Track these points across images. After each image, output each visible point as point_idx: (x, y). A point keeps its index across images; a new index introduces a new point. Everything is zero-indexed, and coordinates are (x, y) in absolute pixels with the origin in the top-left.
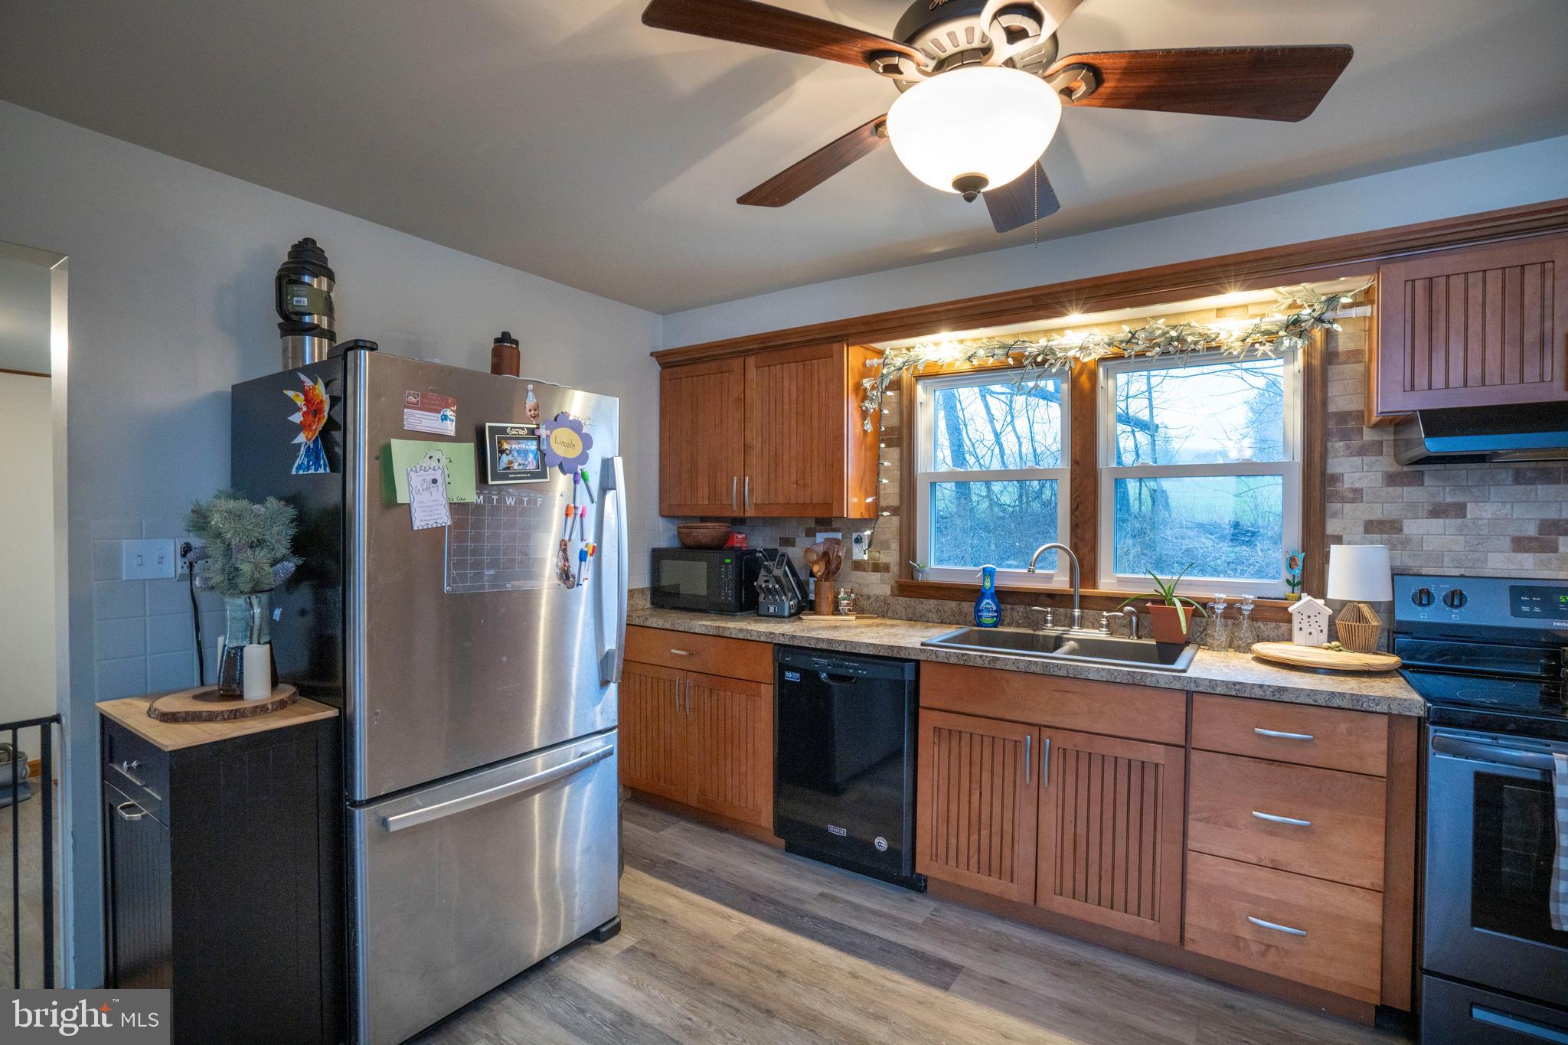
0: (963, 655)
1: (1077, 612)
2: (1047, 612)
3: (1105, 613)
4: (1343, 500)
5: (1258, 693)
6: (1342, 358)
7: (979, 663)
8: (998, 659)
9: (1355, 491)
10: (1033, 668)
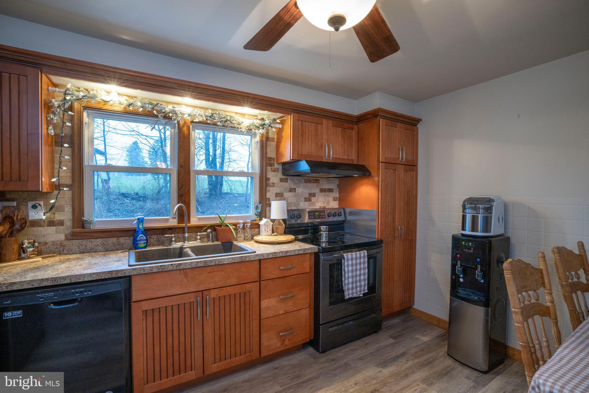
0: (161, 266)
1: (186, 235)
2: (172, 237)
3: (199, 234)
4: (270, 186)
5: (281, 255)
6: (270, 140)
7: (171, 268)
8: (181, 264)
9: (273, 183)
10: (200, 265)
